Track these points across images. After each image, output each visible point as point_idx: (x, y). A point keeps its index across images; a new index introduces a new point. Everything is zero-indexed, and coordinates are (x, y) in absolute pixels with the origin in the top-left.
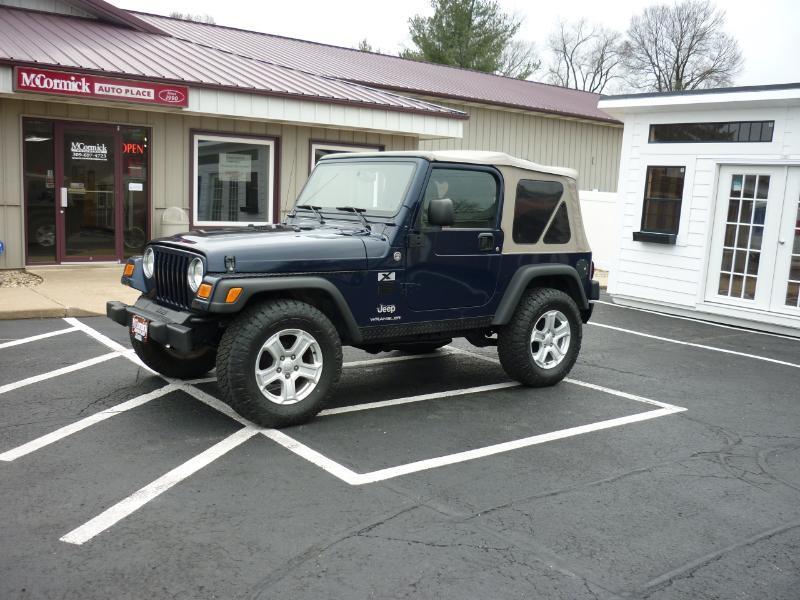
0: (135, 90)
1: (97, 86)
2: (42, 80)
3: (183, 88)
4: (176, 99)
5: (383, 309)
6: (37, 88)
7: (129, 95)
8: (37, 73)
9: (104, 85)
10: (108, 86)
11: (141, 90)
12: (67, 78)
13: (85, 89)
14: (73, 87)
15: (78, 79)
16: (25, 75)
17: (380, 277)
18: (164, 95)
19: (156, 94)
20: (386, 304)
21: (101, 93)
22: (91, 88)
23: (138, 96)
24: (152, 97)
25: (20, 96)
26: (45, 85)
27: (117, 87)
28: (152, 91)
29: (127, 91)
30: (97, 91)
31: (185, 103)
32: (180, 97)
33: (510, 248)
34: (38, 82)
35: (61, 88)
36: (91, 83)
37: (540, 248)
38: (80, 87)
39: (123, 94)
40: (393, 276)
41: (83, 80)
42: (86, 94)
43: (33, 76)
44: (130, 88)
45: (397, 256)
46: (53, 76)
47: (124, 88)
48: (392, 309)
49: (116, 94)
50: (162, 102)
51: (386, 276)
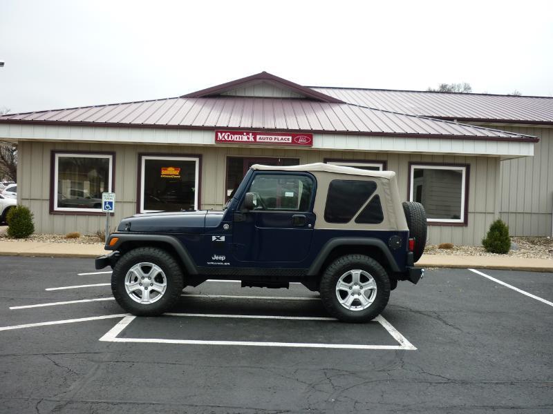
0: (280, 138)
1: (258, 137)
2: (228, 136)
3: (309, 134)
4: (305, 141)
5: (216, 258)
6: (226, 141)
7: (276, 141)
8: (226, 132)
9: (262, 136)
10: (264, 137)
11: (284, 137)
12: (242, 134)
13: (251, 139)
14: (245, 138)
15: (248, 134)
16: (219, 134)
17: (214, 238)
18: (298, 139)
19: (293, 139)
20: (218, 255)
21: (260, 141)
22: (255, 138)
23: (282, 141)
24: (290, 141)
25: (219, 145)
26: (230, 139)
27: (269, 137)
28: (290, 138)
29: (275, 139)
30: (258, 140)
31: (311, 143)
32: (308, 140)
33: (321, 224)
34: (226, 137)
35: (238, 140)
36: (255, 135)
37: (352, 226)
38: (248, 138)
39: (273, 141)
40: (223, 239)
41: (251, 134)
42: (251, 142)
43: (223, 134)
44: (277, 137)
45: (226, 227)
46: (234, 133)
47: (273, 137)
48: (223, 258)
49: (269, 141)
50: (297, 143)
51: (218, 238)
